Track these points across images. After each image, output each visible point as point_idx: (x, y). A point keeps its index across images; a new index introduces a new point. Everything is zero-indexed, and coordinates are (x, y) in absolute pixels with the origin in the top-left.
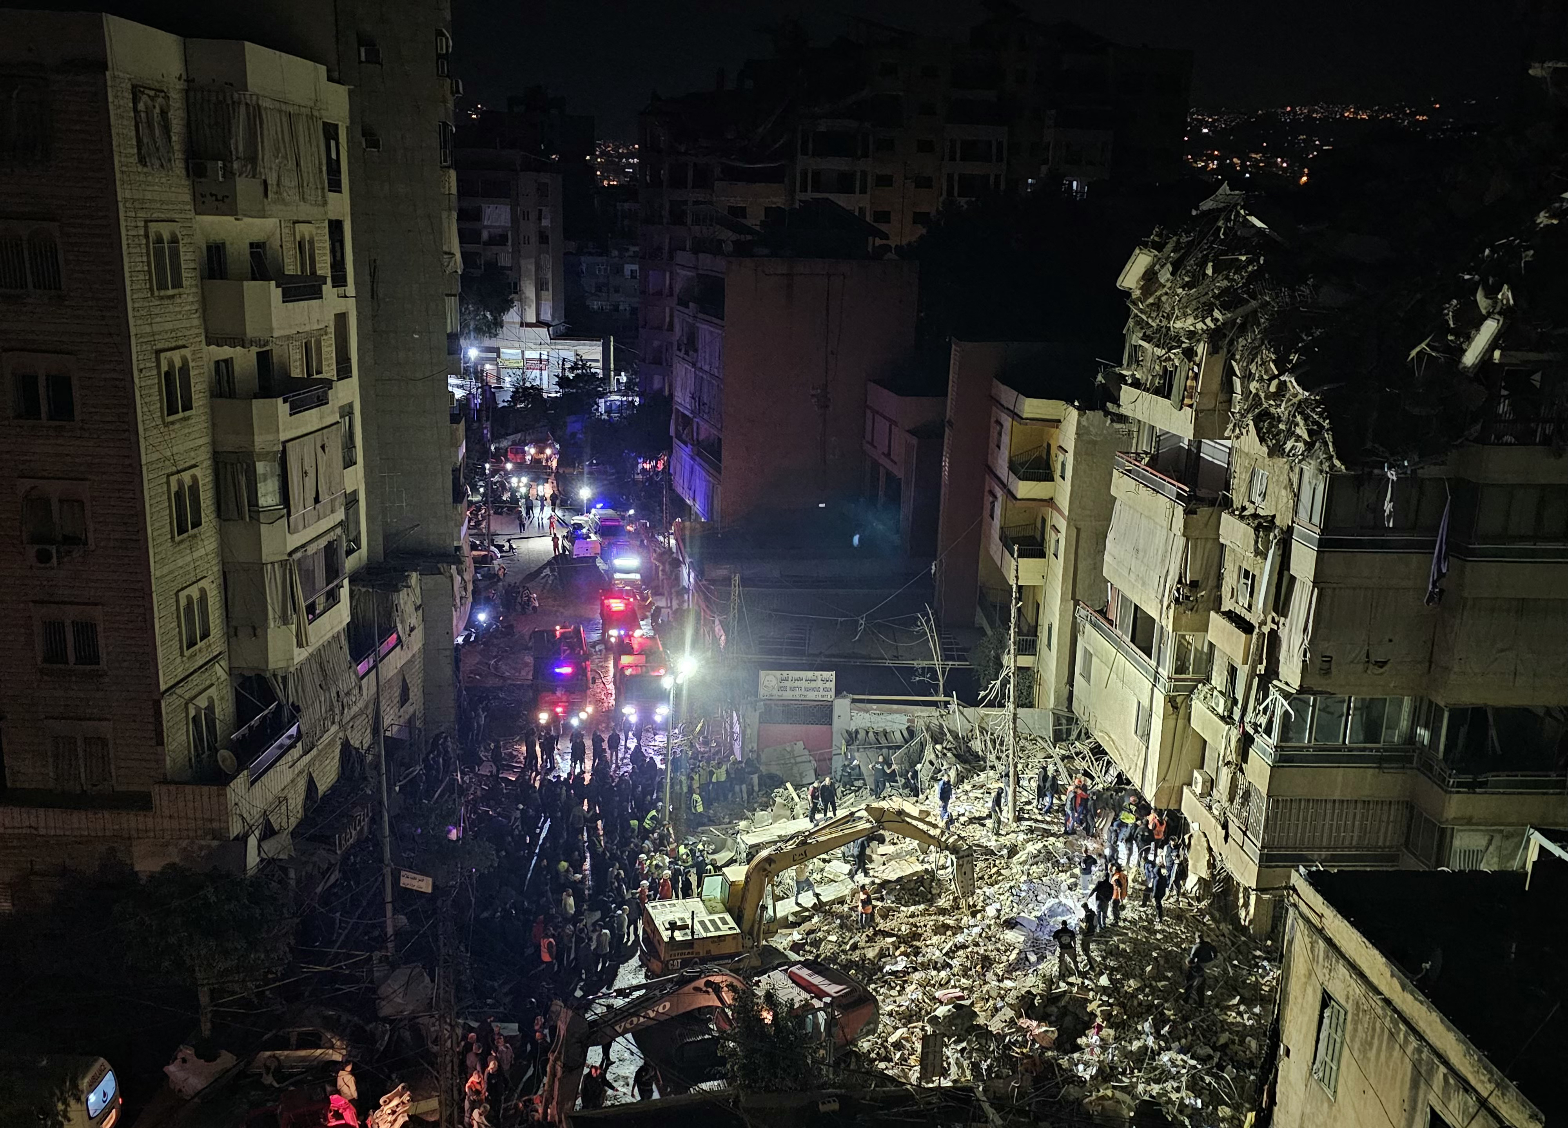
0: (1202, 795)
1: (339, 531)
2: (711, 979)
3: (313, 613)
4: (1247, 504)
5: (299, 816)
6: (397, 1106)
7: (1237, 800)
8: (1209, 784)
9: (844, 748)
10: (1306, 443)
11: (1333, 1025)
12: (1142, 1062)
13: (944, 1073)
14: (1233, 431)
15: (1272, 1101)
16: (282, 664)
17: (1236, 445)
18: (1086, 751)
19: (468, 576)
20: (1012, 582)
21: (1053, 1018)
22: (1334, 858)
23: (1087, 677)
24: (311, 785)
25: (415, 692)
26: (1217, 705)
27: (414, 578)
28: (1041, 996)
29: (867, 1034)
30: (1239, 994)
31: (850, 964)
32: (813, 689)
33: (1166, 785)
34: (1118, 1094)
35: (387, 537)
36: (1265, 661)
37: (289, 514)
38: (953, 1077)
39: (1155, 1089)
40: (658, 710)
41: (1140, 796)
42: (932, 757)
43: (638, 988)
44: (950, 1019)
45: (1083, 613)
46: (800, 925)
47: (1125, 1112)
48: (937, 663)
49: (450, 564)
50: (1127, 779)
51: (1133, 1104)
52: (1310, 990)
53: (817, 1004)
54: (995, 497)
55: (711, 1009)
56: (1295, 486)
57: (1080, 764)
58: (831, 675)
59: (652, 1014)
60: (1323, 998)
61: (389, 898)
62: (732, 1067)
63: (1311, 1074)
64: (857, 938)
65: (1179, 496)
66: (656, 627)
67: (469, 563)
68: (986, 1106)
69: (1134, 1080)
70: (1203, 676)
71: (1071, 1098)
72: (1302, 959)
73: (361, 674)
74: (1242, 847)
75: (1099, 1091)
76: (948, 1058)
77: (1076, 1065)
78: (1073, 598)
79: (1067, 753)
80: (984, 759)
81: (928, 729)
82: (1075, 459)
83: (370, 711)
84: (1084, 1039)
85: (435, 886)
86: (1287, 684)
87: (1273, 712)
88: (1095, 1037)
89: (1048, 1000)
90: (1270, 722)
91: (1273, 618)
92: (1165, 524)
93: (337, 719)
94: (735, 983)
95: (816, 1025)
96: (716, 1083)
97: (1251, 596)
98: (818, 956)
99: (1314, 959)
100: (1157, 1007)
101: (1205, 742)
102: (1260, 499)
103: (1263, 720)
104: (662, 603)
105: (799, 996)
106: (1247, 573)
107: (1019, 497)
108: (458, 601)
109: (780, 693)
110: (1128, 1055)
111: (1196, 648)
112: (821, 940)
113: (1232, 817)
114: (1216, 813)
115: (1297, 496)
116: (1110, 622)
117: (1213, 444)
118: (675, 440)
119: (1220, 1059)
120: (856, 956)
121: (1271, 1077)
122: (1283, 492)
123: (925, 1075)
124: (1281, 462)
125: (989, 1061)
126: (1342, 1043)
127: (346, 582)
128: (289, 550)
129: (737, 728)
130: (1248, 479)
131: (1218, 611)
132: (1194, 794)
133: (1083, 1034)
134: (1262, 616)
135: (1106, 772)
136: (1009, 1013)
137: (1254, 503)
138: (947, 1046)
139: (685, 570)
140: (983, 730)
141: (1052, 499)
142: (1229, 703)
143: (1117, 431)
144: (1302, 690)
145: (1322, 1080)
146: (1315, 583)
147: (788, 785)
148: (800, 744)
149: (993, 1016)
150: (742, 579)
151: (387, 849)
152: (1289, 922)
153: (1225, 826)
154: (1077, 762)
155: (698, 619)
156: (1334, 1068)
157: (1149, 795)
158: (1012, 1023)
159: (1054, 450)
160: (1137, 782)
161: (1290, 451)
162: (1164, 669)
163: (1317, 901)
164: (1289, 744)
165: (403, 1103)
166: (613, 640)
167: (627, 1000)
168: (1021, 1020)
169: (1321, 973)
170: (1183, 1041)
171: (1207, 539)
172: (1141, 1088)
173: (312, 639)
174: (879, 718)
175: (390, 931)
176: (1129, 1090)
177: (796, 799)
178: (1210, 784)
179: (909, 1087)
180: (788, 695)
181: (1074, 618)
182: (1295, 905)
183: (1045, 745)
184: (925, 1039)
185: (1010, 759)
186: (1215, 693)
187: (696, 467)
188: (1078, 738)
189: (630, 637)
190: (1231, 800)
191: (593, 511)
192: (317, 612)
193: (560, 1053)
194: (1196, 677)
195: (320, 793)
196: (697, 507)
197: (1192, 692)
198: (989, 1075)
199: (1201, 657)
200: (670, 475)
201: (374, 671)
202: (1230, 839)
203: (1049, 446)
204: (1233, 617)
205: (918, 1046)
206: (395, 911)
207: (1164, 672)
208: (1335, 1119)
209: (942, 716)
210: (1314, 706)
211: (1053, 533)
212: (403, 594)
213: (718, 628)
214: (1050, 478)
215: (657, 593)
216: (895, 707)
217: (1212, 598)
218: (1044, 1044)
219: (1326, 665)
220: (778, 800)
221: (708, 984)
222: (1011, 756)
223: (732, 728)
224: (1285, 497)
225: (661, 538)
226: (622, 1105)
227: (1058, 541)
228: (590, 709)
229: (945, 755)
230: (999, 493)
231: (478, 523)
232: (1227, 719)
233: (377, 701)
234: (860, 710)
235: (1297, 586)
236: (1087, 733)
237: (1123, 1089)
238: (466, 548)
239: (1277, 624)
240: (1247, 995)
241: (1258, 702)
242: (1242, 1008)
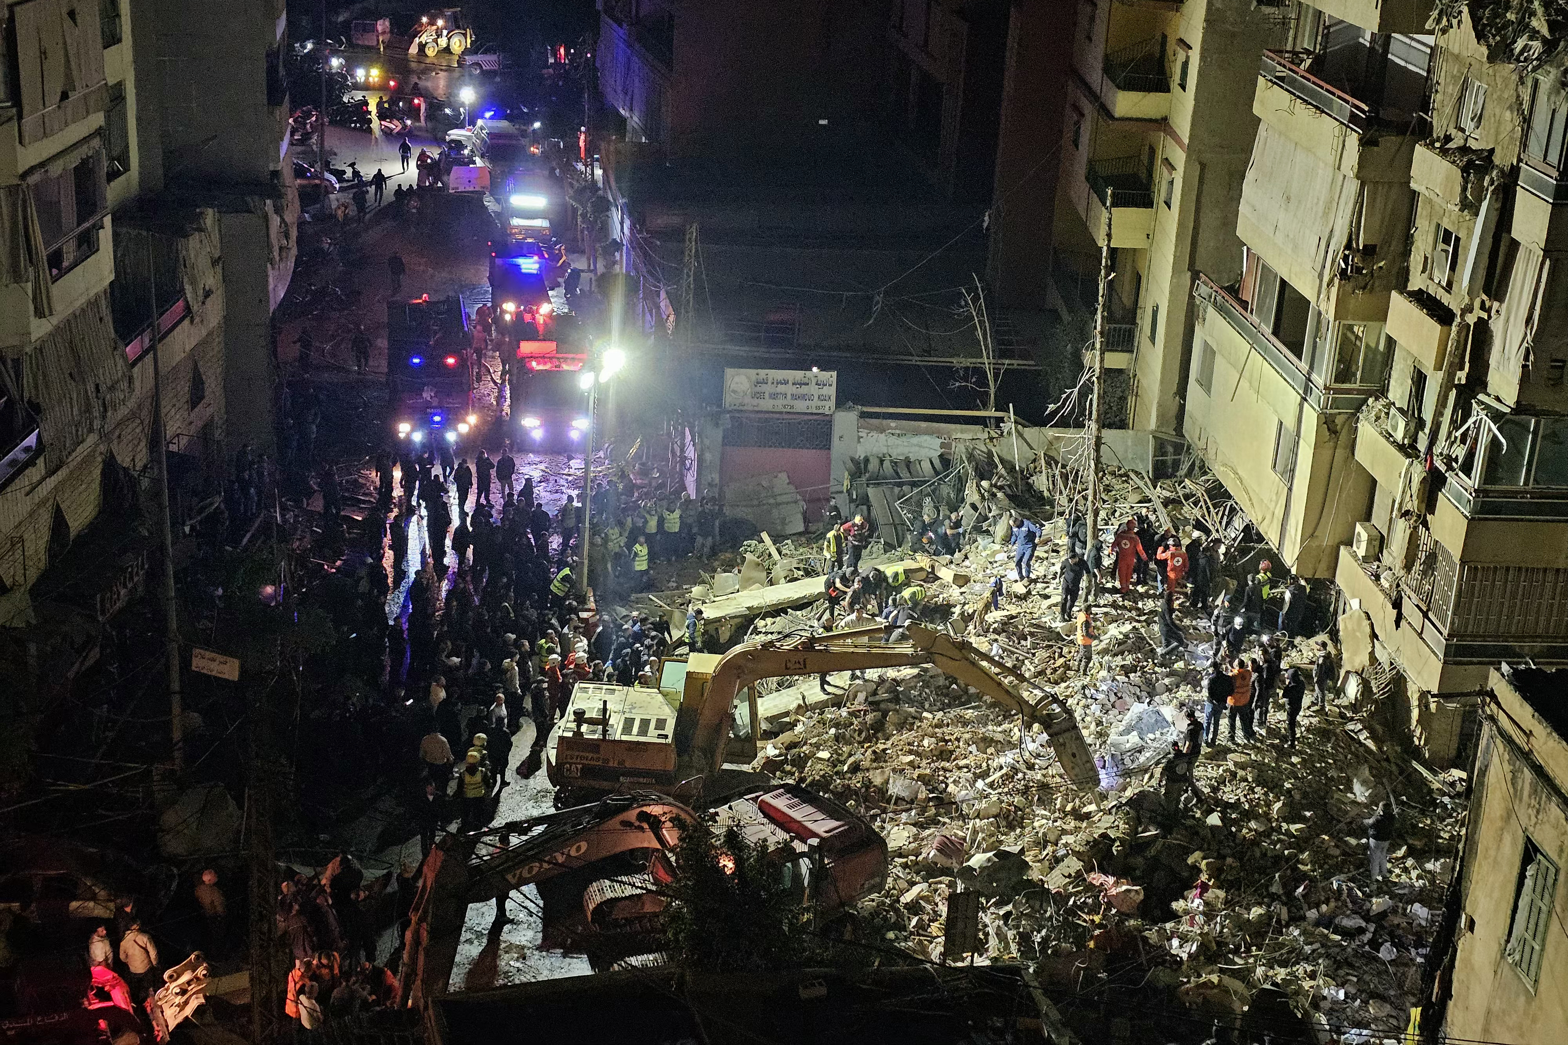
0: (1366, 559)
1: (96, 143)
2: (645, 809)
3: (59, 269)
4: (1453, 132)
5: (42, 565)
6: (189, 983)
7: (1417, 567)
8: (1377, 543)
9: (846, 483)
10: (1545, 41)
11: (1539, 889)
12: (1263, 936)
13: (980, 947)
14: (1439, 21)
15: (1446, 993)
16: (14, 341)
17: (1442, 43)
18: (1200, 492)
19: (291, 217)
20: (1102, 243)
21: (1138, 873)
22: (1552, 653)
23: (1206, 384)
24: (59, 523)
25: (213, 385)
26: (1395, 428)
27: (210, 217)
28: (1123, 842)
29: (870, 891)
30: (1407, 844)
31: (847, 792)
32: (803, 397)
33: (1315, 544)
34: (1226, 979)
35: (169, 155)
36: (1467, 366)
37: (20, 117)
38: (993, 953)
39: (1281, 973)
40: (575, 423)
41: (1275, 560)
42: (975, 498)
43: (538, 821)
44: (989, 871)
45: (1204, 290)
46: (776, 735)
47: (1236, 1005)
48: (987, 362)
49: (263, 196)
50: (1258, 534)
51: (1247, 993)
52: (1507, 839)
53: (799, 847)
54: (1082, 115)
55: (646, 853)
56: (1526, 106)
57: (1190, 512)
58: (831, 376)
59: (561, 859)
60: (1526, 849)
61: (176, 686)
62: (676, 934)
63: (1502, 957)
64: (858, 756)
65: (1353, 118)
66: (571, 299)
67: (292, 195)
68: (1038, 994)
69: (1251, 960)
70: (1374, 387)
71: (1161, 985)
72: (1498, 795)
73: (132, 358)
74: (1420, 635)
75: (1200, 976)
76: (986, 926)
77: (1169, 939)
78: (1191, 267)
79: (1172, 495)
80: (1051, 503)
81: (971, 457)
82: (1203, 58)
83: (145, 413)
84: (1181, 902)
85: (243, 671)
86: (1498, 399)
87: (1476, 440)
88: (1197, 901)
89: (1131, 846)
90: (1470, 455)
91: (1483, 302)
92: (1331, 159)
93: (97, 424)
94: (683, 815)
95: (797, 876)
96: (651, 957)
97: (1453, 268)
98: (802, 780)
99: (1516, 794)
100: (1288, 859)
101: (1374, 482)
102: (1473, 125)
103: (1460, 452)
104: (580, 264)
105: (776, 837)
106: (1447, 235)
107: (1117, 115)
108: (276, 254)
109: (755, 402)
110: (1242, 925)
111: (1367, 346)
112: (807, 757)
113: (1409, 592)
114: (1386, 585)
115: (1527, 121)
116: (1244, 304)
117: (1408, 41)
118: (603, 15)
119: (1374, 933)
120: (856, 782)
121: (1446, 959)
122: (1508, 115)
123: (952, 949)
124: (1507, 69)
125: (1044, 932)
126: (1550, 913)
127: (108, 221)
128: (21, 171)
129: (690, 452)
130: (1456, 95)
131: (1402, 288)
132: (1355, 556)
133: (1180, 895)
134: (1467, 300)
135: (1228, 524)
136: (1074, 865)
137: (1463, 130)
138: (984, 910)
139: (616, 216)
140: (1051, 461)
141: (1165, 119)
142: (1412, 426)
143: (1266, 18)
144: (1520, 408)
145: (1518, 964)
146: (1547, 252)
147: (765, 536)
148: (783, 476)
149: (1052, 869)
150: (702, 231)
151: (173, 615)
152: (1483, 743)
153: (1397, 605)
154: (1186, 509)
155: (633, 287)
156: (1537, 947)
157: (1290, 557)
158: (1078, 878)
159: (1171, 45)
160: (1272, 537)
161: (1522, 52)
162: (1320, 376)
163: (1524, 713)
164: (1498, 487)
165: (198, 979)
166: (508, 317)
167: (524, 838)
168: (1092, 875)
169: (1525, 815)
170: (1324, 908)
171: (1390, 184)
172: (1260, 971)
173: (58, 307)
174: (899, 441)
175: (177, 735)
176: (1244, 975)
177: (776, 555)
178: (1380, 543)
179: (928, 966)
180: (767, 404)
181: (1191, 297)
182: (1492, 719)
183: (1141, 484)
184: (953, 900)
185: (1089, 503)
186: (1393, 411)
187: (635, 59)
188: (1189, 474)
189: (533, 314)
190: (1408, 567)
191: (480, 122)
192: (65, 264)
193: (425, 912)
194: (1366, 386)
195: (73, 534)
196: (634, 120)
197: (1358, 409)
198: (1043, 950)
199: (1374, 359)
200: (596, 69)
201: (150, 355)
202: (1403, 623)
203: (1164, 37)
204: (1424, 300)
205: (943, 909)
206: (185, 707)
207: (1320, 379)
208: (1534, 1021)
209: (991, 439)
210: (1535, 433)
211: (1165, 172)
212: (194, 242)
213: (664, 302)
214: (1162, 86)
215: (575, 249)
216: (924, 425)
217: (1394, 271)
218: (1124, 909)
219: (1557, 373)
220: (748, 556)
221: (644, 817)
222: (1090, 498)
223: (682, 451)
224: (1509, 120)
225: (581, 167)
226: (515, 985)
227: (1171, 183)
228: (473, 419)
229: (994, 495)
230: (1088, 108)
231: (306, 137)
232: (1408, 449)
233: (156, 398)
234: (871, 429)
235: (1521, 255)
236: (1202, 467)
237: (1235, 974)
238: (287, 174)
239: (1488, 311)
240: (1418, 844)
241: (1455, 425)
242: (1410, 862)
